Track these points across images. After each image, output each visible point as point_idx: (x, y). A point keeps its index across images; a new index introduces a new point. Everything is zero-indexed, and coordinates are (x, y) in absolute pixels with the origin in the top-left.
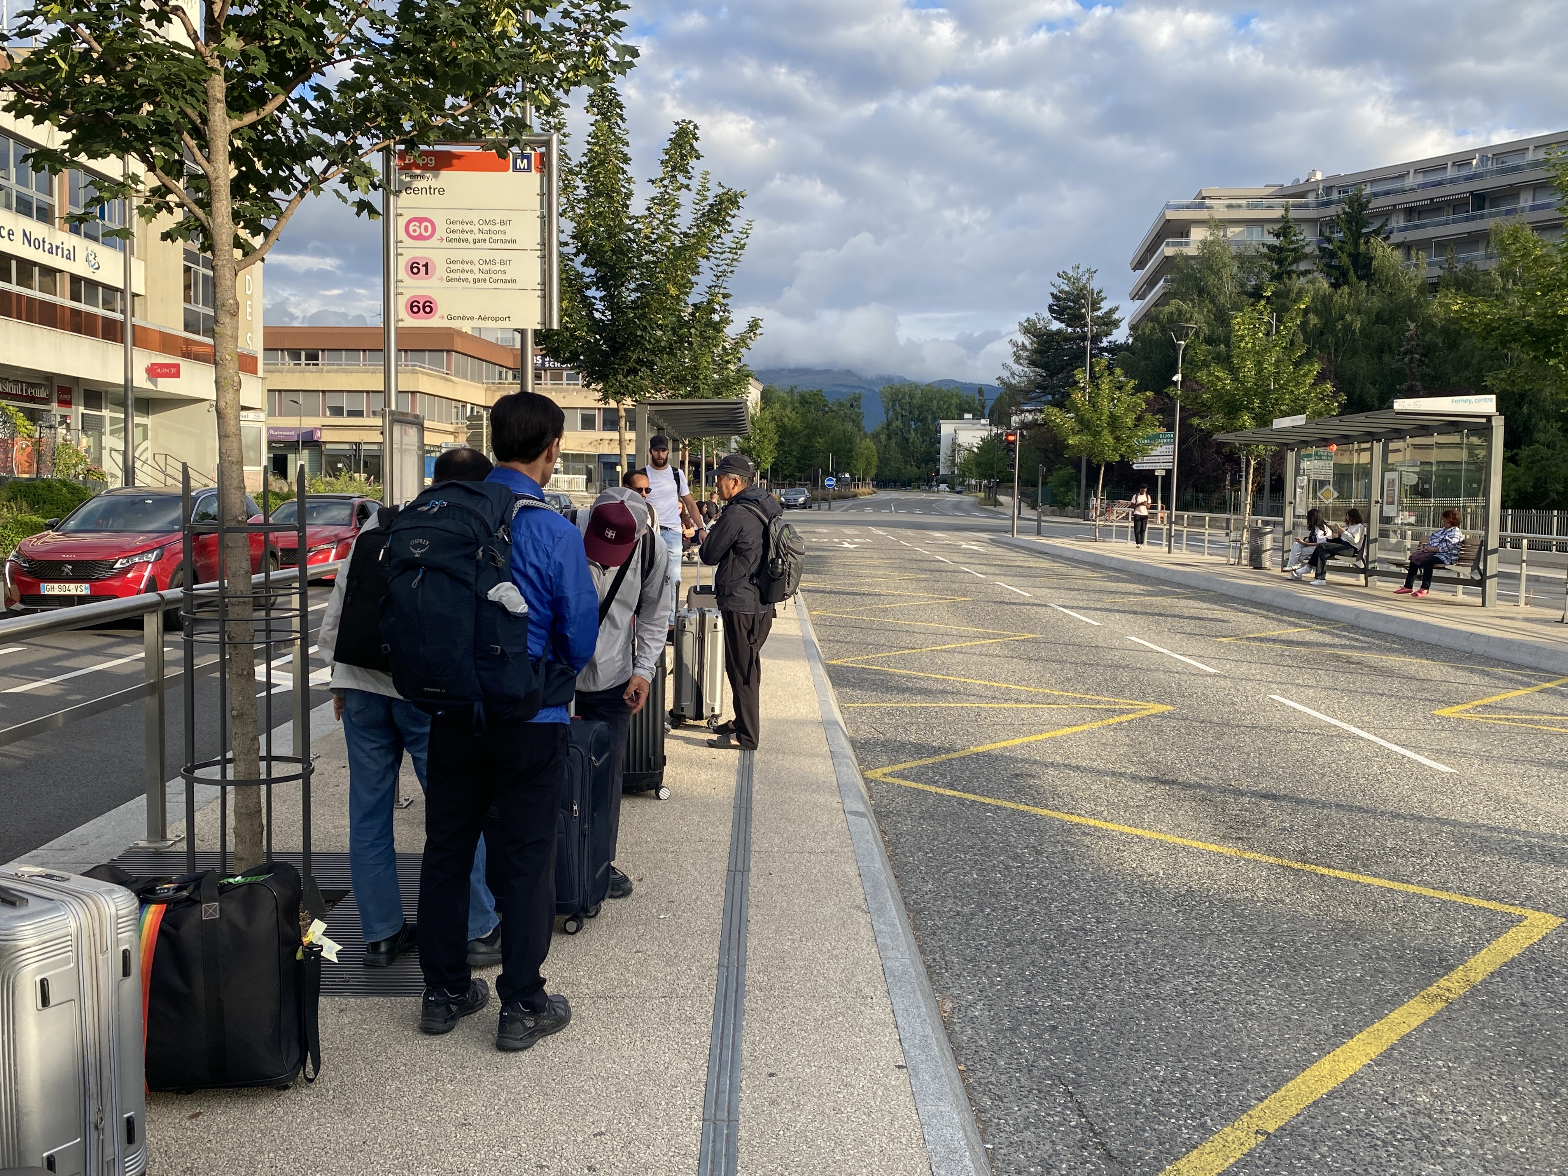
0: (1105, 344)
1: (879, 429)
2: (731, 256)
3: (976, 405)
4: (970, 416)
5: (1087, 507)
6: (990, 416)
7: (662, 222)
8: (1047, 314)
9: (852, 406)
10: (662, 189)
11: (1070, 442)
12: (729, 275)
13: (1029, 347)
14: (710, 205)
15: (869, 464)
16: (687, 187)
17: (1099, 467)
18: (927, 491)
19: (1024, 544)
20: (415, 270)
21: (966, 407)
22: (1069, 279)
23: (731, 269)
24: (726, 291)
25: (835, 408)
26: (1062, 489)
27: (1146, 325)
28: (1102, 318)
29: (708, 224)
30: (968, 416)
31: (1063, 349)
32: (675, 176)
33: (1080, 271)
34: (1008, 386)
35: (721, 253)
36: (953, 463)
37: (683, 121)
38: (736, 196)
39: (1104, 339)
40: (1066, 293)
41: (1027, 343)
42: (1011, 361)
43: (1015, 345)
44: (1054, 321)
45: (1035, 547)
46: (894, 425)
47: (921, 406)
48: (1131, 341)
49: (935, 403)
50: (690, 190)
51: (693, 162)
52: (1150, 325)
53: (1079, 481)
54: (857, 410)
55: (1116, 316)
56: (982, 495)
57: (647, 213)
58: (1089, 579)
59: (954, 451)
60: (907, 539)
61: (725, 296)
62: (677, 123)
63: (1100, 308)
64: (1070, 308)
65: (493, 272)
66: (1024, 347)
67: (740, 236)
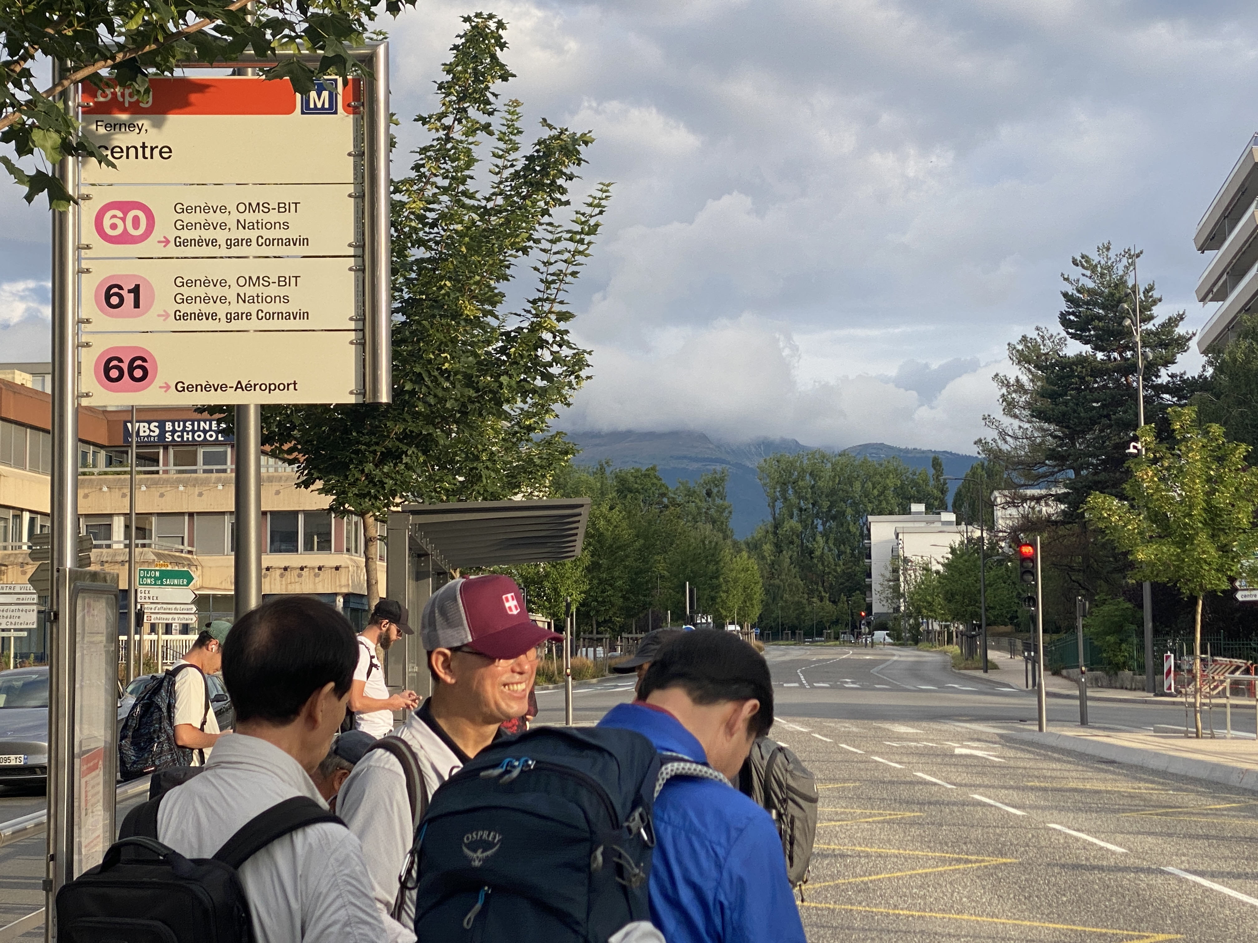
0: (1164, 378)
1: (758, 534)
2: (572, 246)
3: (931, 488)
4: (921, 507)
5: (1159, 669)
6: (956, 509)
7: (445, 190)
8: (1058, 330)
9: (709, 494)
10: (442, 134)
11: (1140, 556)
12: (569, 279)
13: (1028, 385)
14: (527, 158)
15: (749, 598)
16: (486, 128)
17: (1193, 601)
18: (855, 645)
19: (1068, 746)
20: (115, 300)
21: (913, 491)
22: (1094, 269)
23: (572, 269)
24: (563, 308)
25: (679, 500)
26: (1111, 639)
27: (1237, 345)
28: (1156, 334)
29: (524, 191)
30: (917, 507)
31: (1092, 390)
32: (465, 110)
33: (1112, 254)
34: (995, 455)
35: (553, 242)
36: (897, 593)
37: (478, 15)
38: (575, 140)
39: (1163, 371)
40: (1090, 292)
41: (1025, 379)
42: (998, 413)
43: (1005, 383)
44: (1071, 341)
45: (1090, 751)
46: (787, 526)
47: (833, 492)
48: (1210, 371)
49: (857, 485)
50: (491, 133)
51: (496, 86)
52: (1244, 344)
53: (1141, 624)
54: (718, 501)
55: (1181, 330)
56: (955, 649)
57: (413, 174)
58: (1216, 813)
59: (895, 571)
60: (849, 738)
61: (563, 317)
62: (467, 19)
63: (1151, 318)
64: (1099, 318)
65: (264, 300)
66: (1020, 387)
67: (588, 210)
